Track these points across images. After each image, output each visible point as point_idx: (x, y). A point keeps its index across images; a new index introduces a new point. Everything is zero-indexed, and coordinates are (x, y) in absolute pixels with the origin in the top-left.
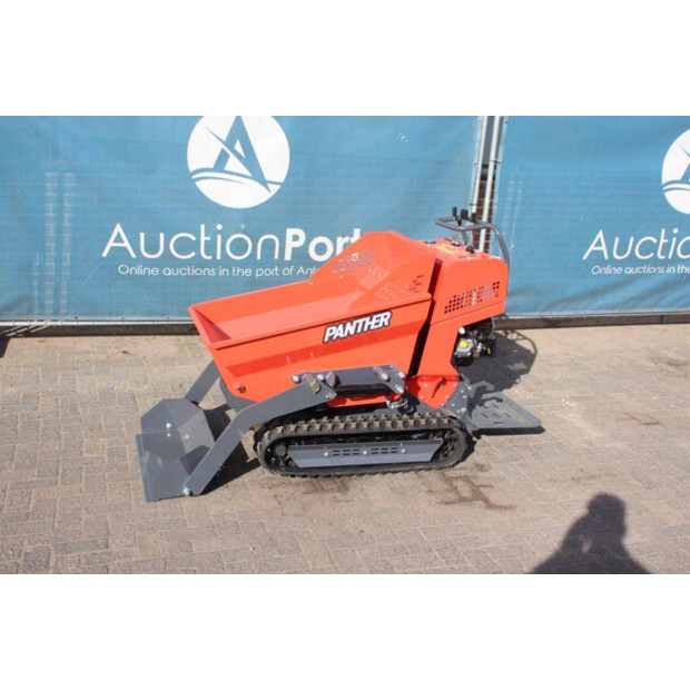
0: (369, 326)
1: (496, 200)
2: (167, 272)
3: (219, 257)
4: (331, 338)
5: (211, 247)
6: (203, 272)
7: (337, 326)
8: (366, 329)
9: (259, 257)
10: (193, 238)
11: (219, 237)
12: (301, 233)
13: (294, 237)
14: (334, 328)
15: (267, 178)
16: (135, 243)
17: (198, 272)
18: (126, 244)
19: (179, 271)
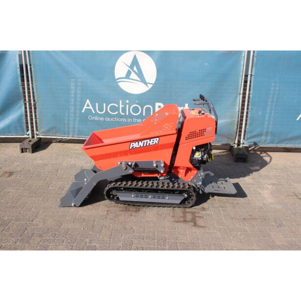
0: (149, 144)
1: (251, 92)
2: (107, 119)
3: (127, 114)
4: (133, 147)
5: (124, 110)
6: (121, 120)
7: (135, 143)
8: (148, 145)
9: (144, 114)
10: (117, 106)
11: (127, 106)
12: (162, 105)
13: (159, 106)
14: (134, 143)
15: (147, 81)
16: (94, 107)
17: (119, 120)
18: (91, 107)
19: (112, 119)
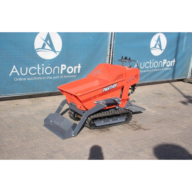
2: (28, 79)
3: (43, 74)
5: (41, 71)
6: (38, 78)
8: (112, 88)
9: (54, 73)
10: (36, 69)
11: (43, 68)
12: (65, 66)
13: (63, 67)
14: (105, 88)
15: (56, 50)
16: (19, 71)
17: (37, 78)
18: (17, 71)
19: (32, 79)
